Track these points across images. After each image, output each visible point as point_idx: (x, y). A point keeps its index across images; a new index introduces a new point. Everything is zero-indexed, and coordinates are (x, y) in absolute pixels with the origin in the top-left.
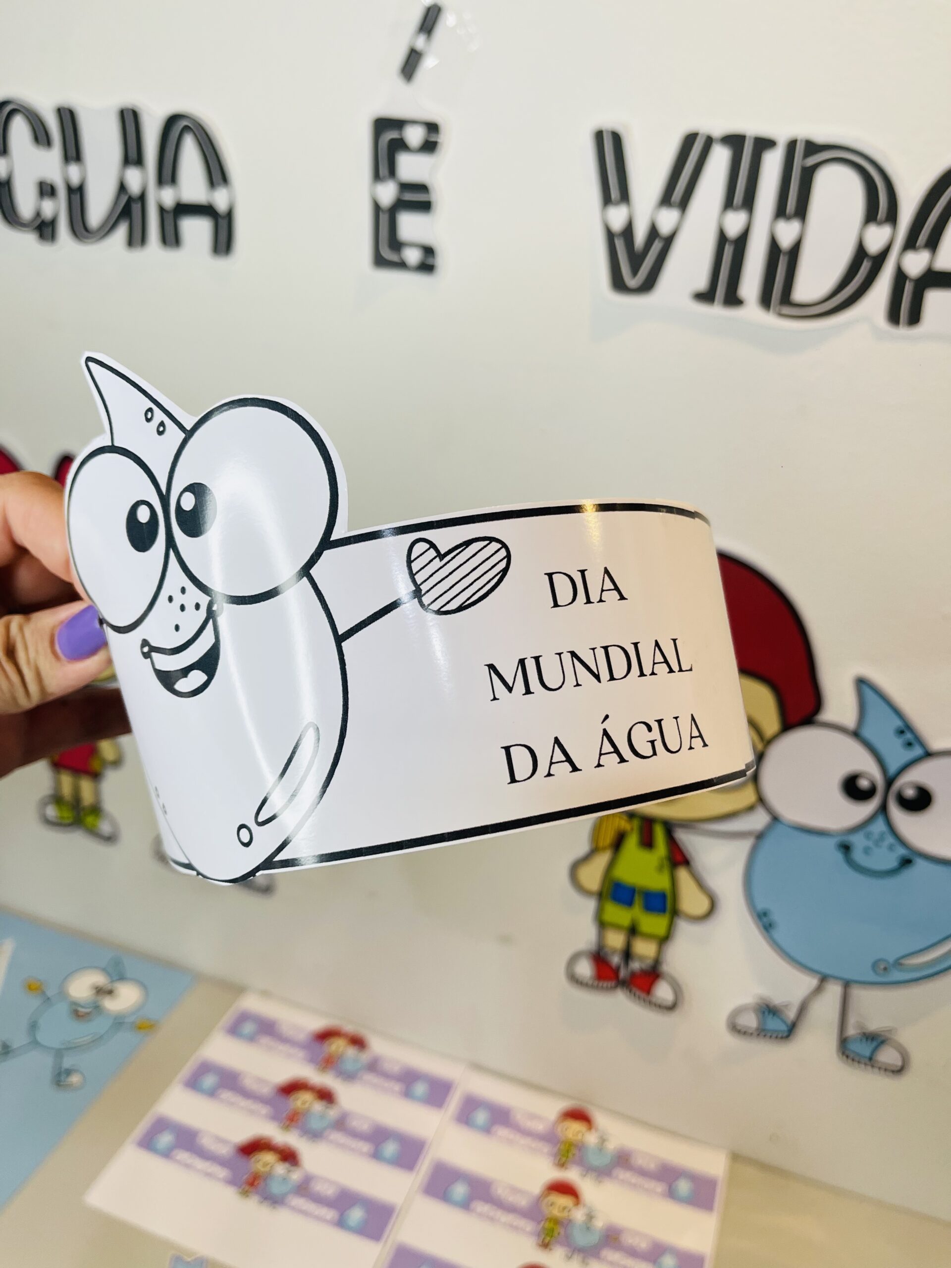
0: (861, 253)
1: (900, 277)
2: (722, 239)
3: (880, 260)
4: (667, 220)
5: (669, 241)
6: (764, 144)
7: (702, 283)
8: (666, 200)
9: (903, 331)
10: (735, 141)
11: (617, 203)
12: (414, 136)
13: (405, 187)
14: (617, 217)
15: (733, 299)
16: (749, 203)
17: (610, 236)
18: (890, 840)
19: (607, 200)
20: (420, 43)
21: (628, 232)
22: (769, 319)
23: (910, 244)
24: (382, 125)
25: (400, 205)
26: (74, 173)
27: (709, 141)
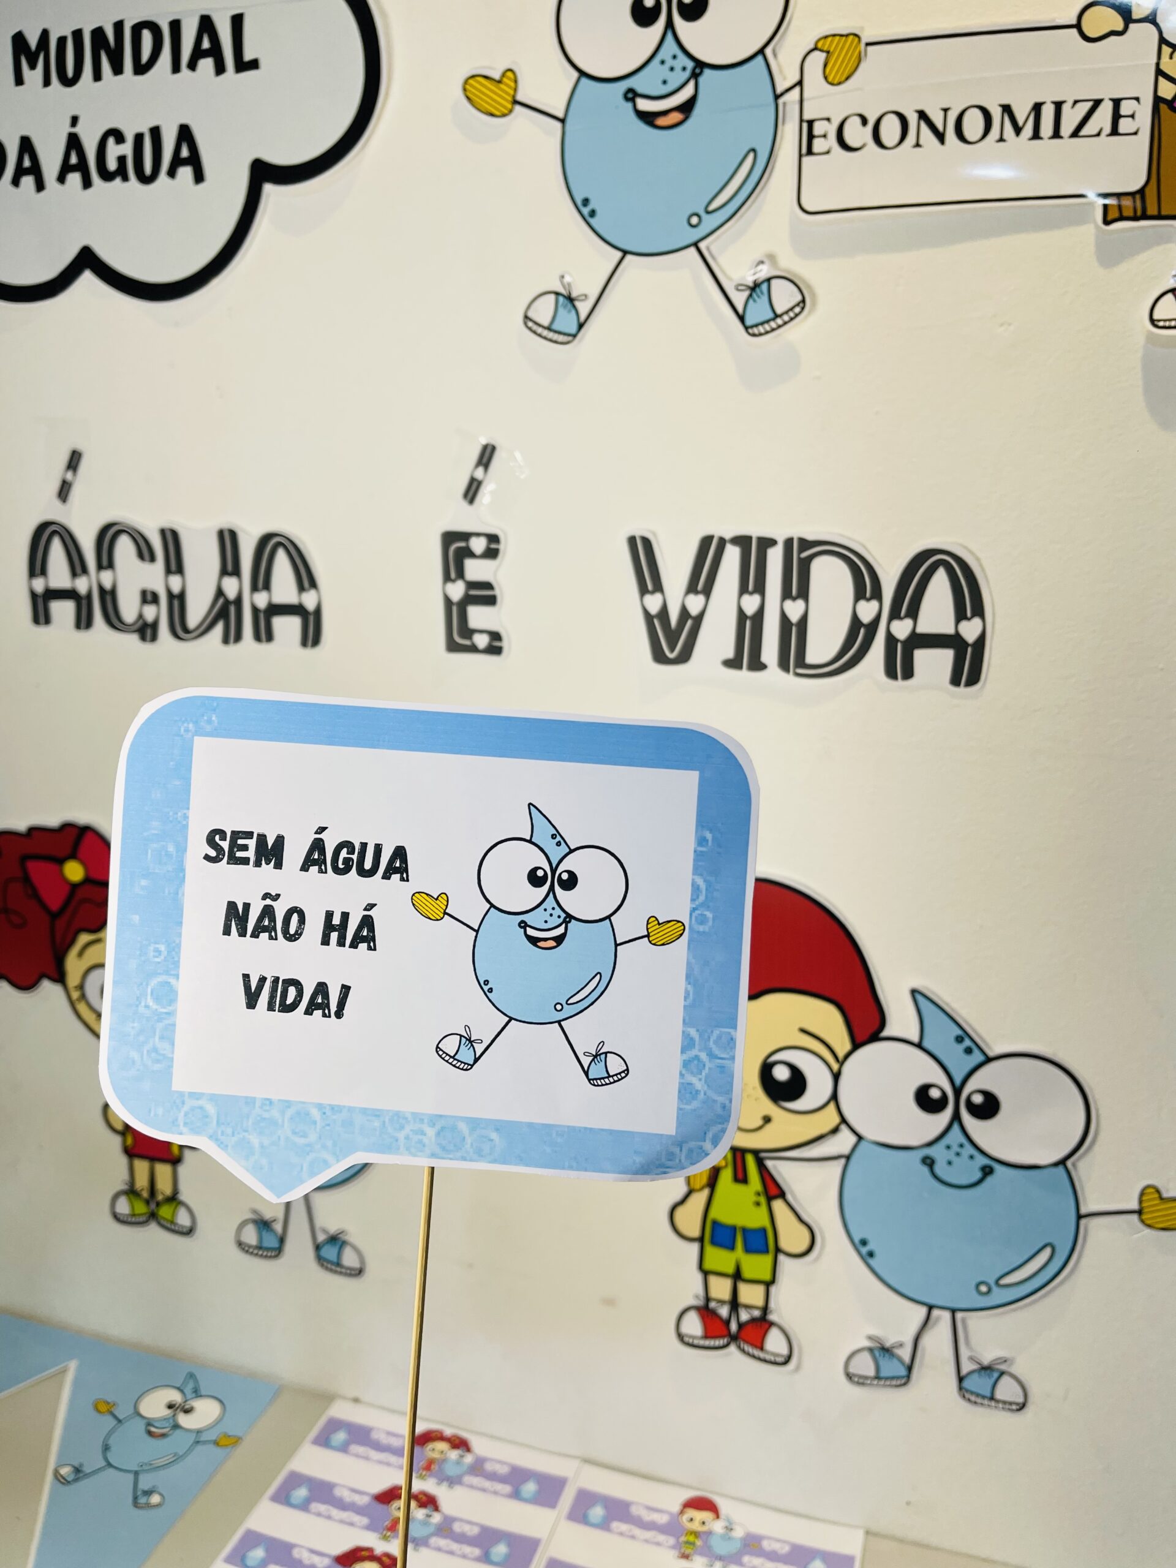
0: (856, 622)
1: (891, 640)
2: (742, 616)
3: (872, 627)
4: (695, 604)
5: (699, 619)
6: (767, 543)
7: (730, 654)
8: (692, 588)
9: (900, 682)
10: (743, 541)
11: (653, 592)
12: (478, 545)
13: (471, 585)
14: (653, 603)
15: (757, 665)
16: (760, 588)
17: (648, 617)
18: (969, 1150)
19: (643, 591)
20: (479, 473)
21: (664, 612)
22: (790, 678)
23: (895, 615)
24: (449, 538)
25: (469, 600)
26: (175, 583)
27: (722, 542)
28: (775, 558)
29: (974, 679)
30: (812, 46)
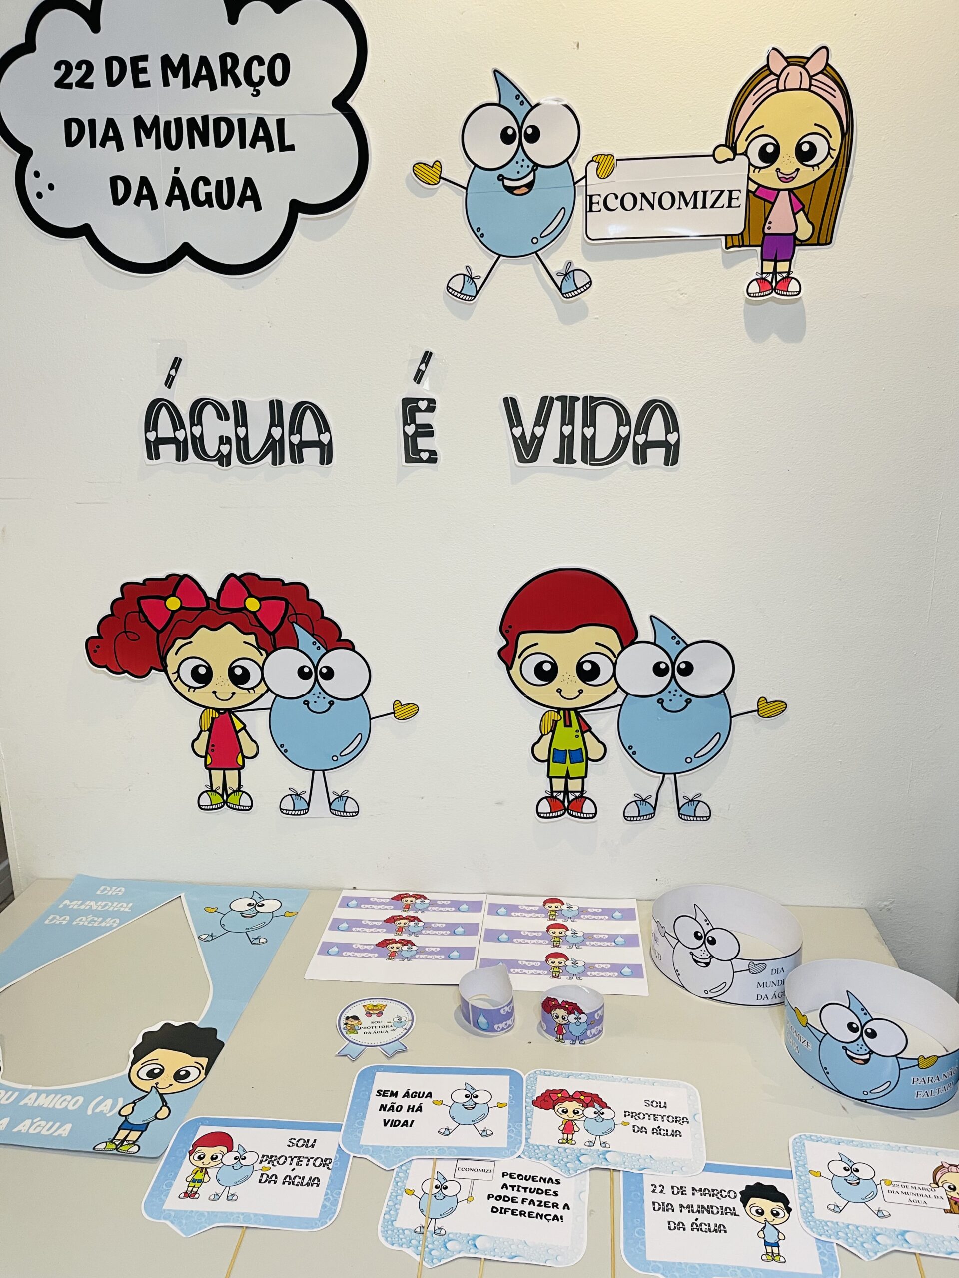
0: (619, 437)
1: (636, 445)
2: (563, 436)
3: (627, 439)
4: (539, 431)
5: (541, 439)
6: (575, 399)
7: (557, 456)
8: (537, 424)
9: (641, 465)
10: (562, 399)
11: (517, 427)
12: (423, 405)
13: (418, 426)
14: (518, 432)
15: (571, 461)
16: (572, 422)
17: (515, 439)
18: (680, 692)
19: (512, 426)
20: (423, 367)
21: (523, 436)
22: (588, 466)
23: (637, 433)
24: (406, 402)
25: (416, 434)
26: (242, 432)
27: (552, 399)
28: (579, 406)
29: (675, 462)
30: (591, 159)
